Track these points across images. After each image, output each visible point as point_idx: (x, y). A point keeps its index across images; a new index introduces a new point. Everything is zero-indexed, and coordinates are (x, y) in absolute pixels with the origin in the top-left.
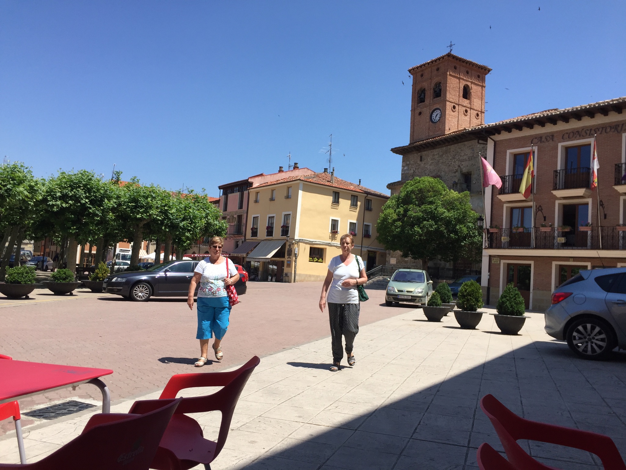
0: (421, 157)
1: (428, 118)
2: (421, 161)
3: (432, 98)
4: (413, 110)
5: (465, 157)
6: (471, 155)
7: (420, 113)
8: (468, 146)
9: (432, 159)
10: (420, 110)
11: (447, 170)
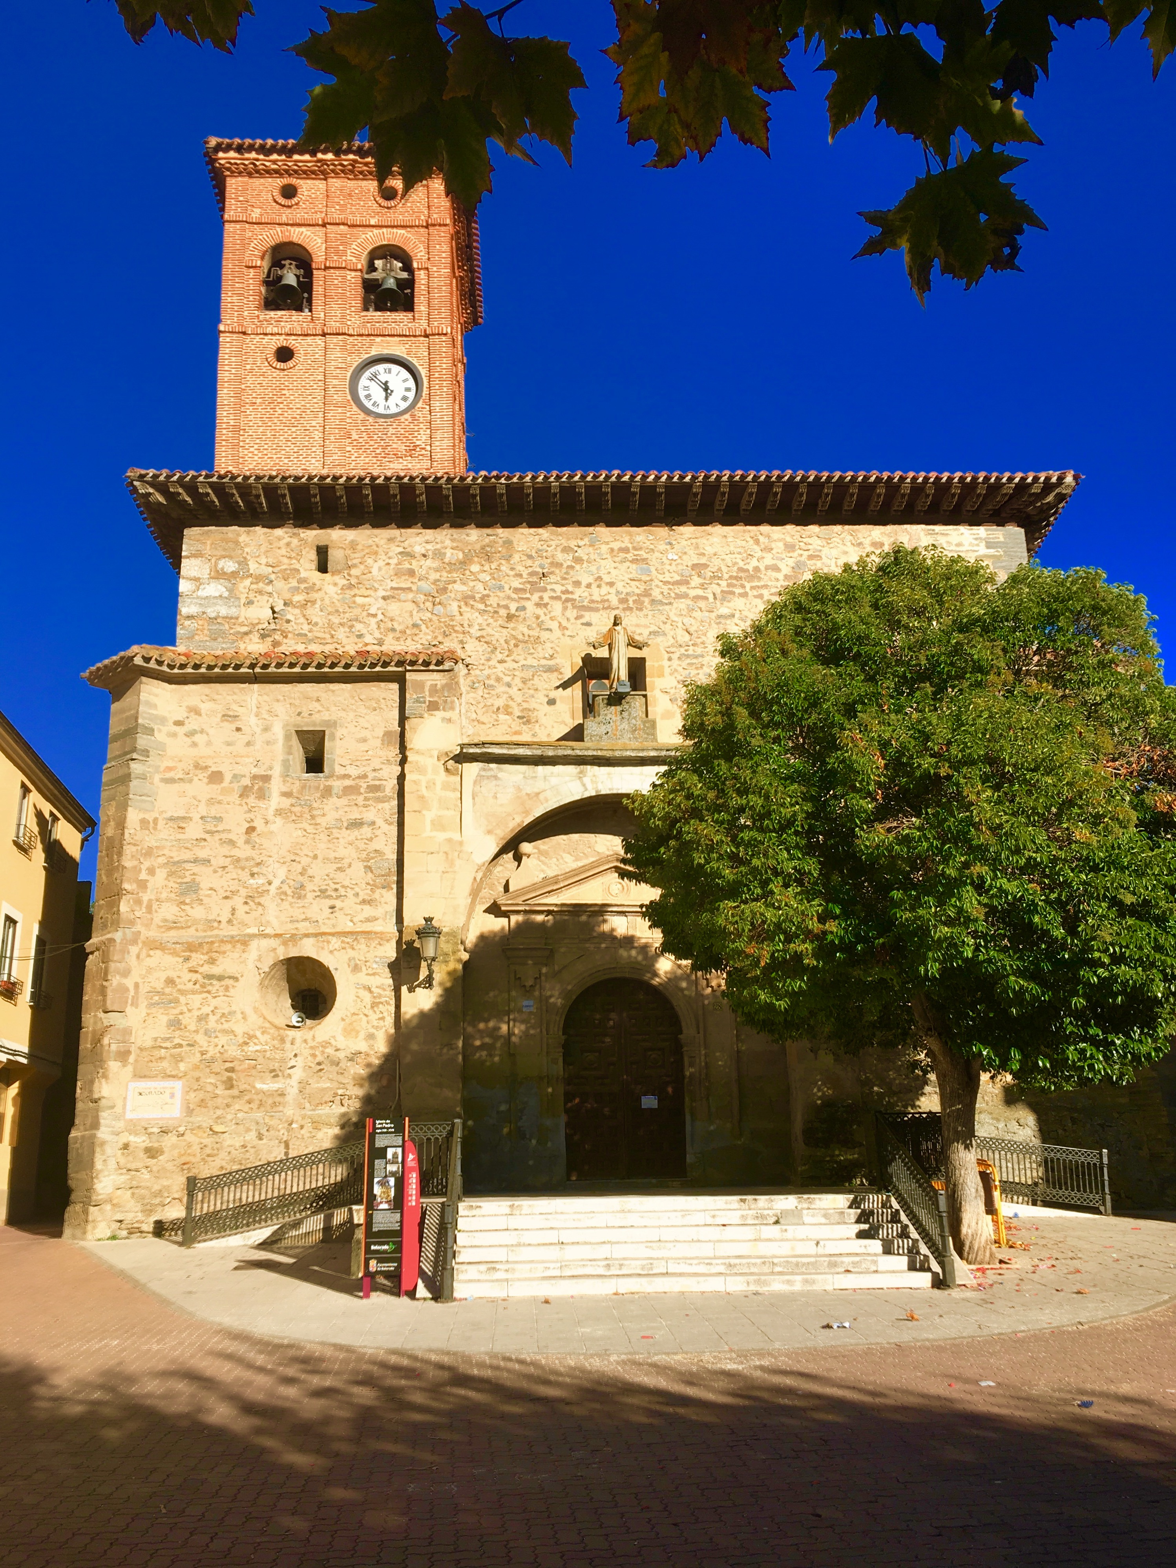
0: (323, 550)
1: (339, 383)
2: (323, 569)
3: (355, 304)
6: (636, 588)
7: (284, 354)
8: (616, 545)
9: (398, 574)
10: (281, 341)
11: (499, 635)
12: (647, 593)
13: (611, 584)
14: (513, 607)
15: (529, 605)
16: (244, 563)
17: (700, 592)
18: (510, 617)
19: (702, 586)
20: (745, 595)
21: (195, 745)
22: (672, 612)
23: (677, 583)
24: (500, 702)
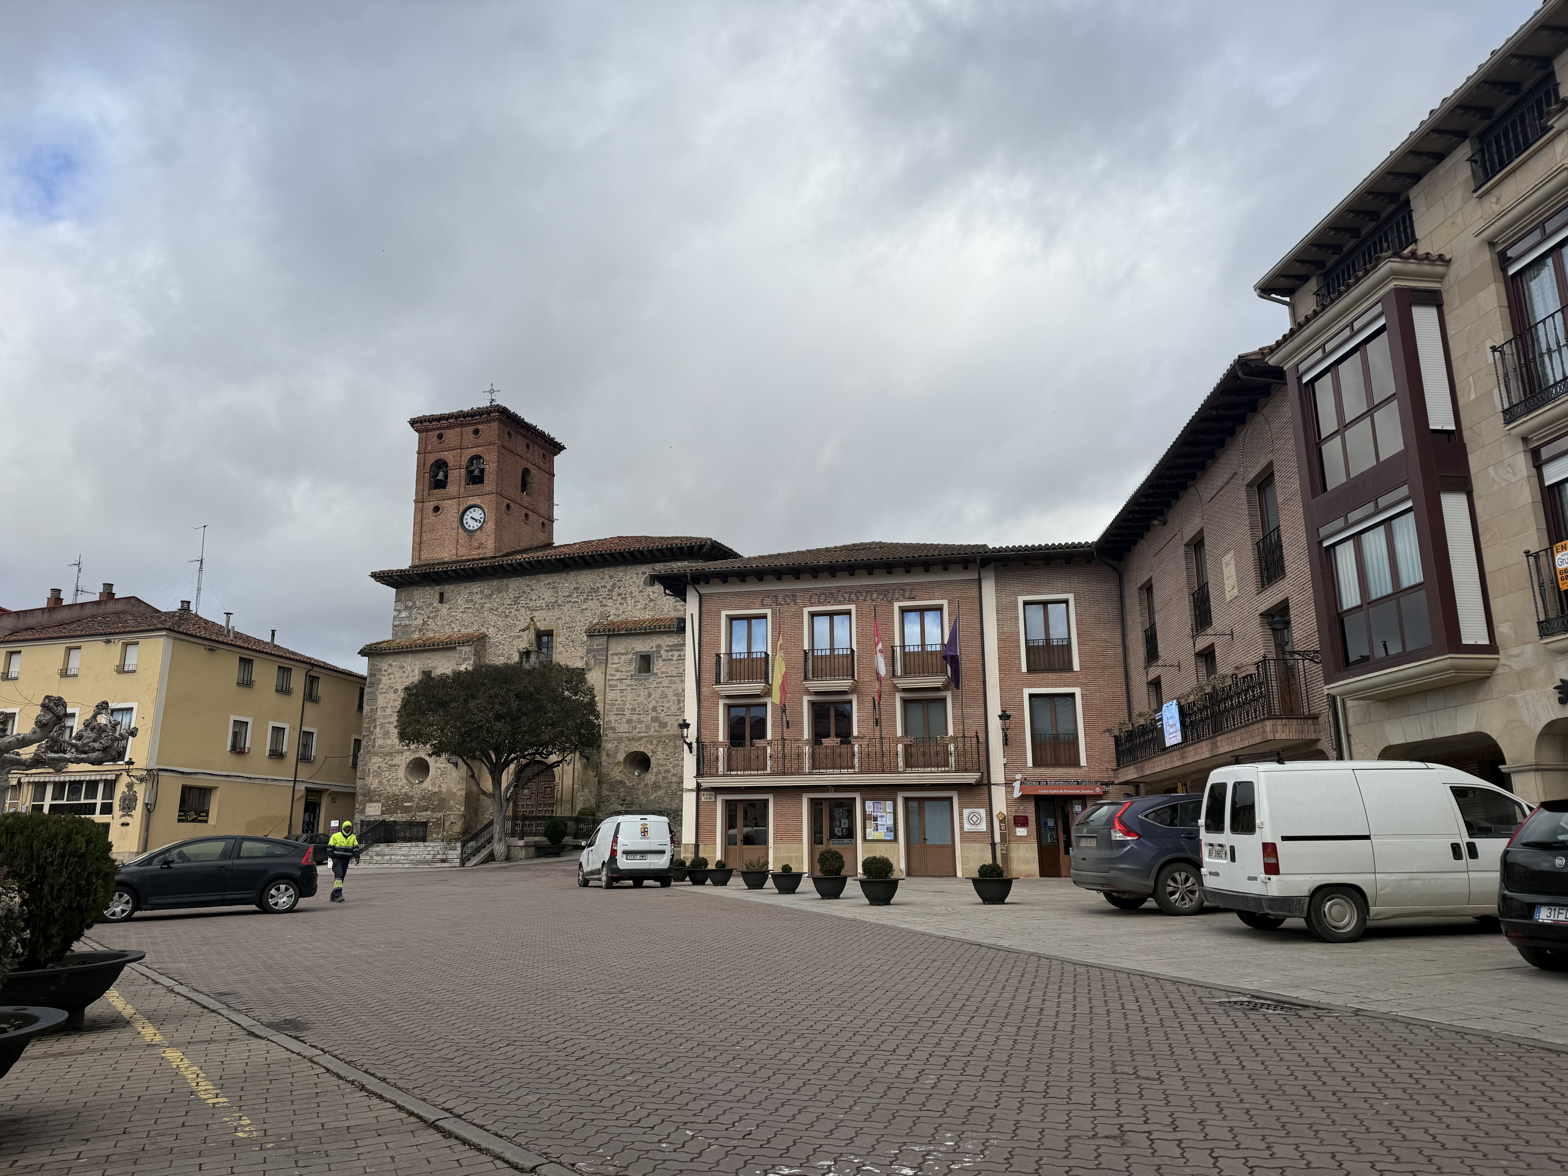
0: (442, 595)
1: (456, 519)
2: (441, 601)
3: (463, 483)
4: (420, 501)
5: (539, 603)
6: (553, 600)
7: (436, 509)
8: (546, 582)
9: (467, 601)
10: (436, 503)
11: (500, 623)
12: (556, 602)
13: (543, 599)
14: (507, 611)
15: (513, 610)
16: (414, 602)
17: (576, 600)
18: (506, 616)
19: (577, 597)
20: (592, 599)
21: (390, 679)
22: (565, 609)
23: (568, 596)
24: (499, 652)
